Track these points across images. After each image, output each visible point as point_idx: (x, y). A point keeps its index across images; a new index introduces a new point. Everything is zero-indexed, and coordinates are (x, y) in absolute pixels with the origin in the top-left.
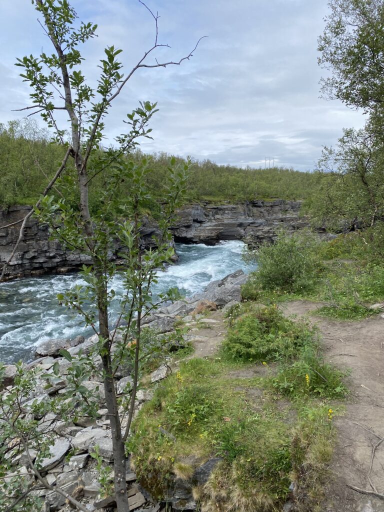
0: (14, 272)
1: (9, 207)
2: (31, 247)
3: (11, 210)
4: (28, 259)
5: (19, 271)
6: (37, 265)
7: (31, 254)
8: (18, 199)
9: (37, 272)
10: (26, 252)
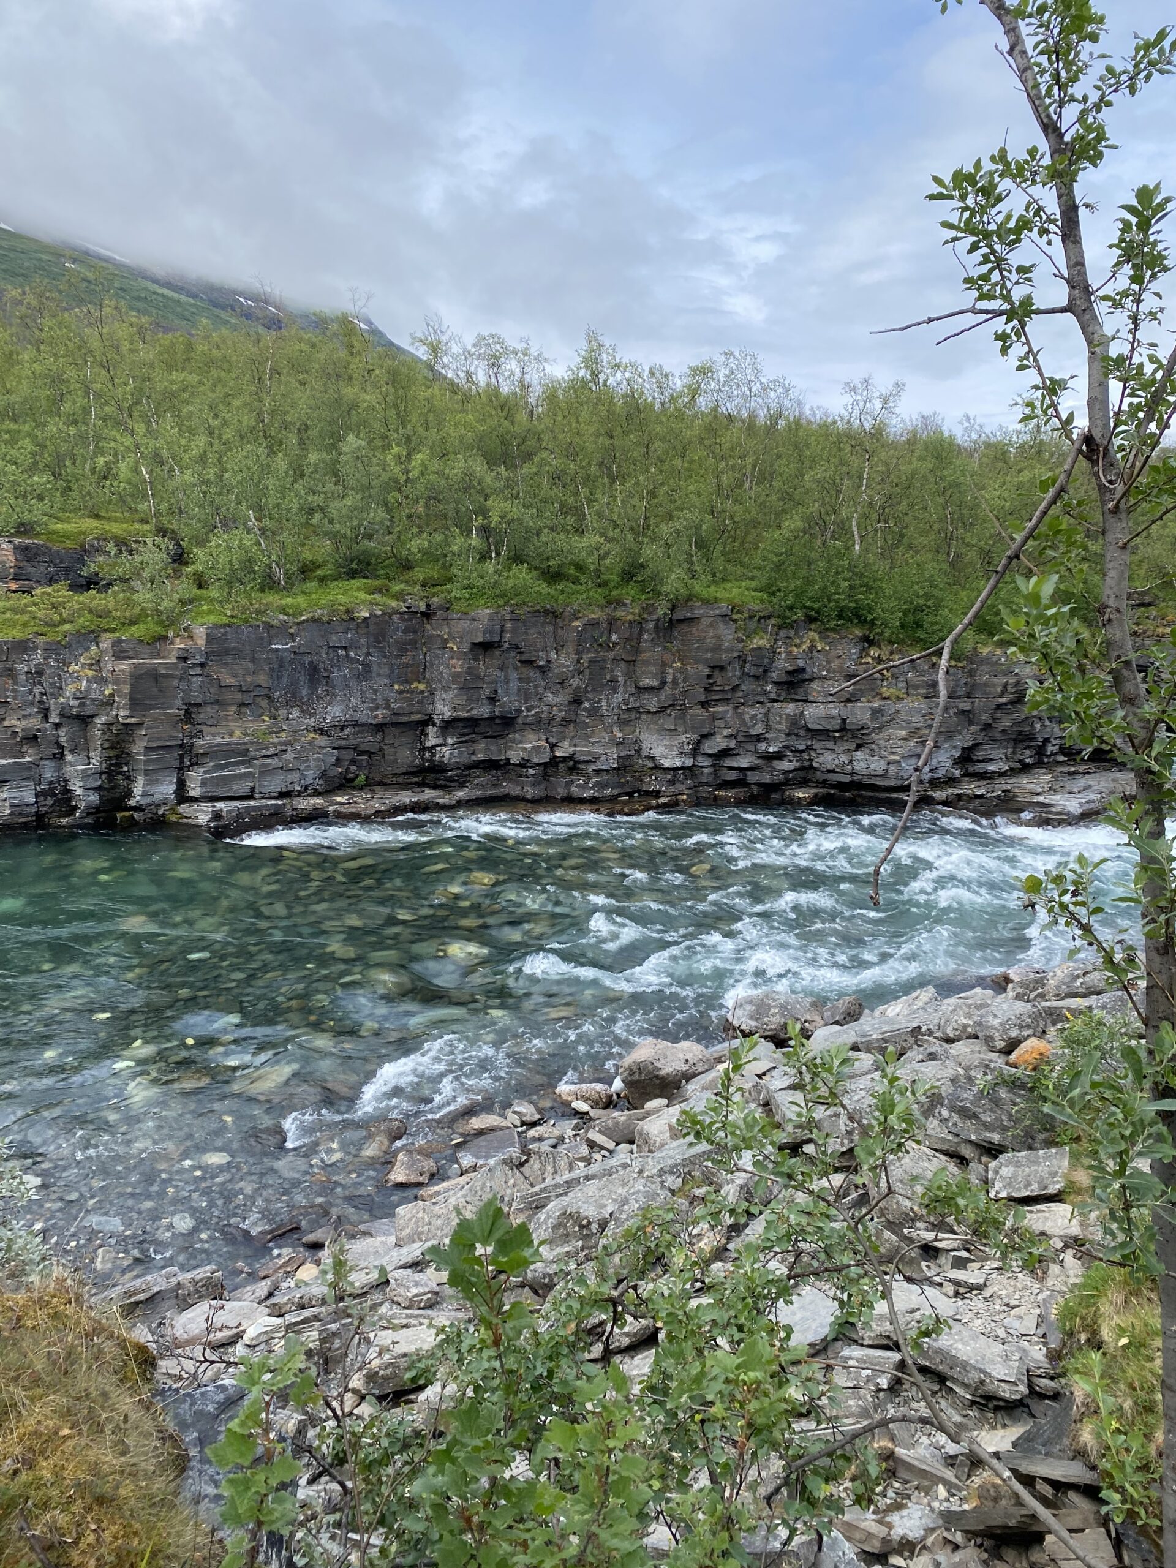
0: (672, 789)
1: (673, 608)
2: (722, 724)
3: (678, 615)
4: (710, 755)
5: (684, 788)
6: (733, 775)
7: (719, 743)
8: (698, 588)
9: (731, 793)
10: (704, 736)
